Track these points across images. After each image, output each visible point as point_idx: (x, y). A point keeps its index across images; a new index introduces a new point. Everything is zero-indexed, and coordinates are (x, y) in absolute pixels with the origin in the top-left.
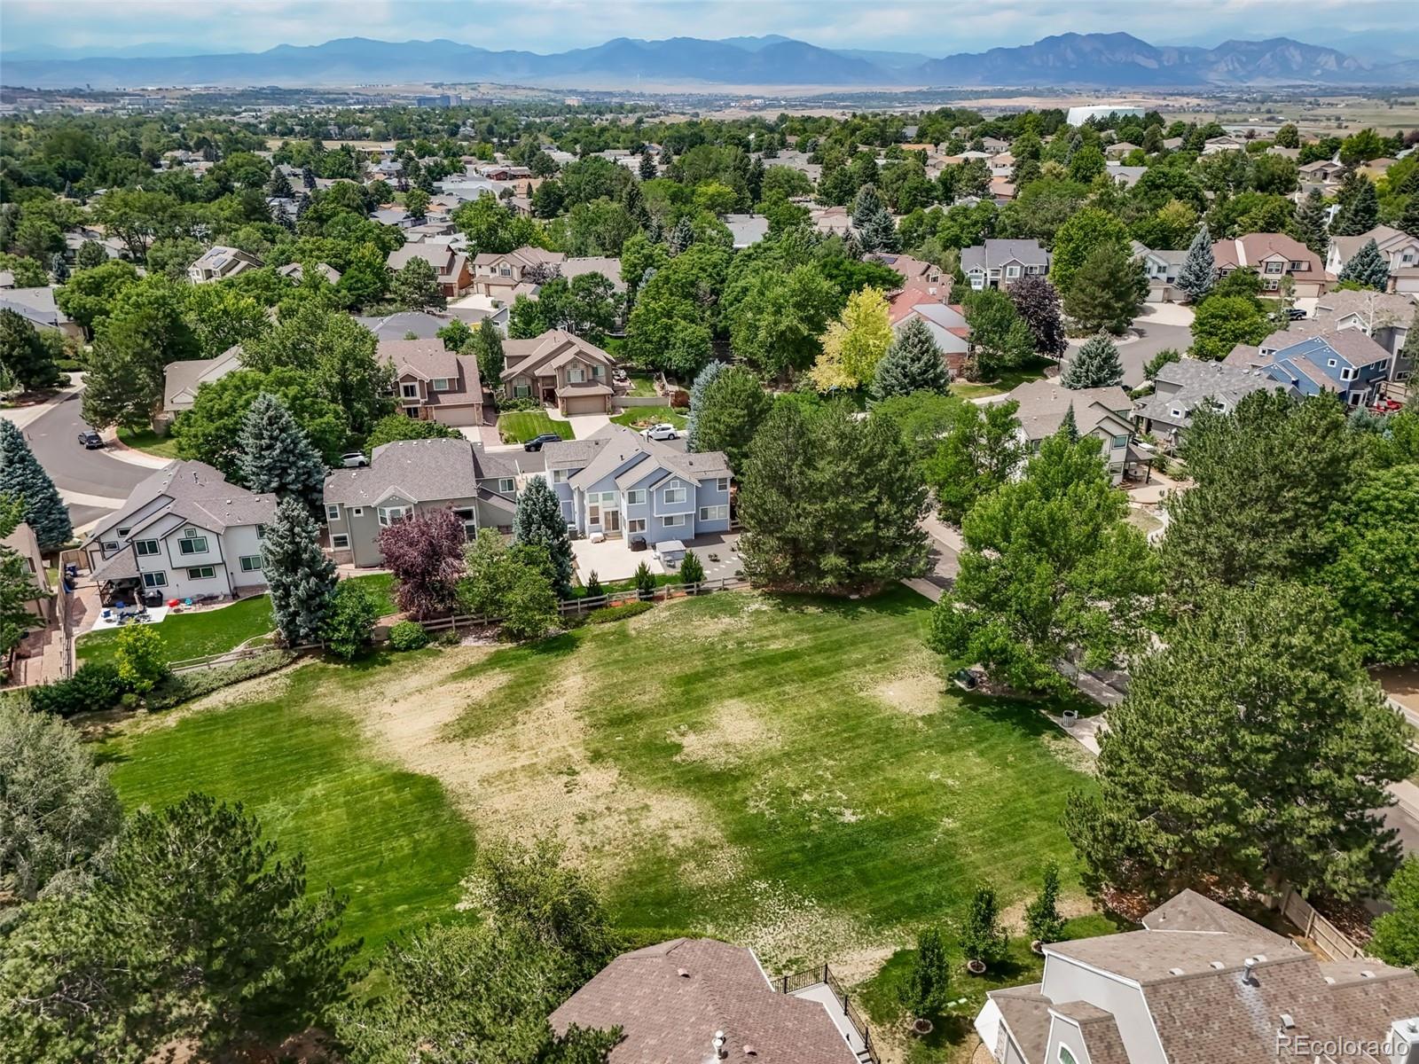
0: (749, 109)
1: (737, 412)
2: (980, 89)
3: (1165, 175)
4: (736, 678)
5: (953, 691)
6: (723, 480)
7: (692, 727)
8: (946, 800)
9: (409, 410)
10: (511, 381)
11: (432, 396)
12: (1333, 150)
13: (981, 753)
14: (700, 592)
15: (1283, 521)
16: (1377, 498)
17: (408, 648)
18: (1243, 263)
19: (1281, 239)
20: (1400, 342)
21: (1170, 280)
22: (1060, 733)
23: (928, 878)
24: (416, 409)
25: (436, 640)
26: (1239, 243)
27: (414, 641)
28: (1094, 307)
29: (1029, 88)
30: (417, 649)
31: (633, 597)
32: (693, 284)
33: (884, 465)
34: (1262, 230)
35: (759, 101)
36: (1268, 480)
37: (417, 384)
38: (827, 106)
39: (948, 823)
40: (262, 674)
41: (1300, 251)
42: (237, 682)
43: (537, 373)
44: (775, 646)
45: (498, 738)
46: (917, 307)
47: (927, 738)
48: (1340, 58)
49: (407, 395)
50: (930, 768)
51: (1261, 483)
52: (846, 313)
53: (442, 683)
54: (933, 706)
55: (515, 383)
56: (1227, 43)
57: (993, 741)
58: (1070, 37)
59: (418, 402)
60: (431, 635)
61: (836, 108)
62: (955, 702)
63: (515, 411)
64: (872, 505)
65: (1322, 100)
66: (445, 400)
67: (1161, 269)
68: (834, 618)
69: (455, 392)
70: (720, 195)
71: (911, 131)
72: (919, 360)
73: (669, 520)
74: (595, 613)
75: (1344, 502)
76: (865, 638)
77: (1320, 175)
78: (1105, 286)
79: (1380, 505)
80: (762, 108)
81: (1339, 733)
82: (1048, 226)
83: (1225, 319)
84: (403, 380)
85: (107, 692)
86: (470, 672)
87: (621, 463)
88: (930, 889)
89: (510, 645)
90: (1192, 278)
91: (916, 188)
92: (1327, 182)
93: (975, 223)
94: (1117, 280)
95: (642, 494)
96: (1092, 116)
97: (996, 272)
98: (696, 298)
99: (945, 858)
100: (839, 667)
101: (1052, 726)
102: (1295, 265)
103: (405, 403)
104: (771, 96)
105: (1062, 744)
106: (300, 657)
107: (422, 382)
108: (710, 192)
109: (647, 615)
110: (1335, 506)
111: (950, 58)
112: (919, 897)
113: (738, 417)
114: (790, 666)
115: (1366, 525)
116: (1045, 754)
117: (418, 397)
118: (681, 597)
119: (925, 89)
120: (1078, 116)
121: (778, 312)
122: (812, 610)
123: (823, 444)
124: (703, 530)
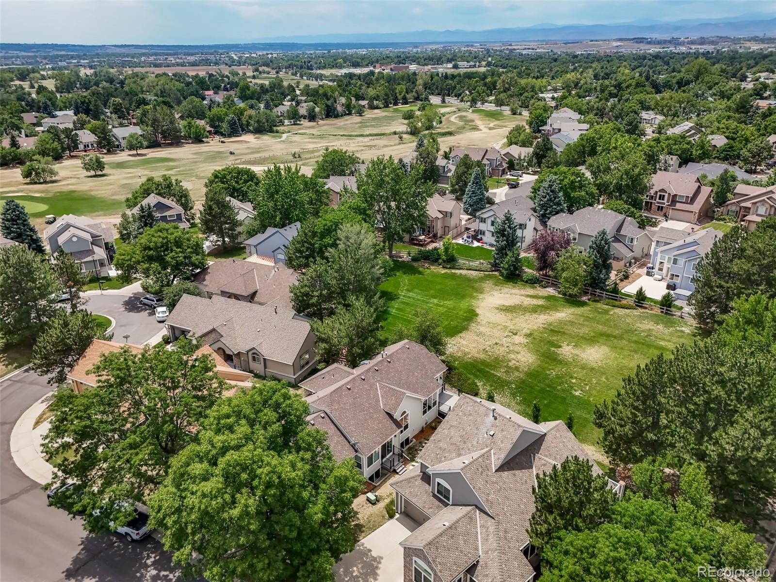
7: (576, 344)
9: (659, 207)
11: (673, 202)
24: (662, 207)
25: (540, 283)
27: (530, 280)
37: (666, 195)
40: (478, 270)
42: (470, 270)
43: (744, 204)
45: (510, 316)
49: (660, 199)
53: (521, 295)
59: (664, 204)
63: (722, 222)
66: (679, 206)
69: (687, 203)
74: (607, 301)
84: (660, 191)
85: (436, 256)
95: (681, 262)
103: (658, 203)
106: (495, 271)
117: (665, 201)
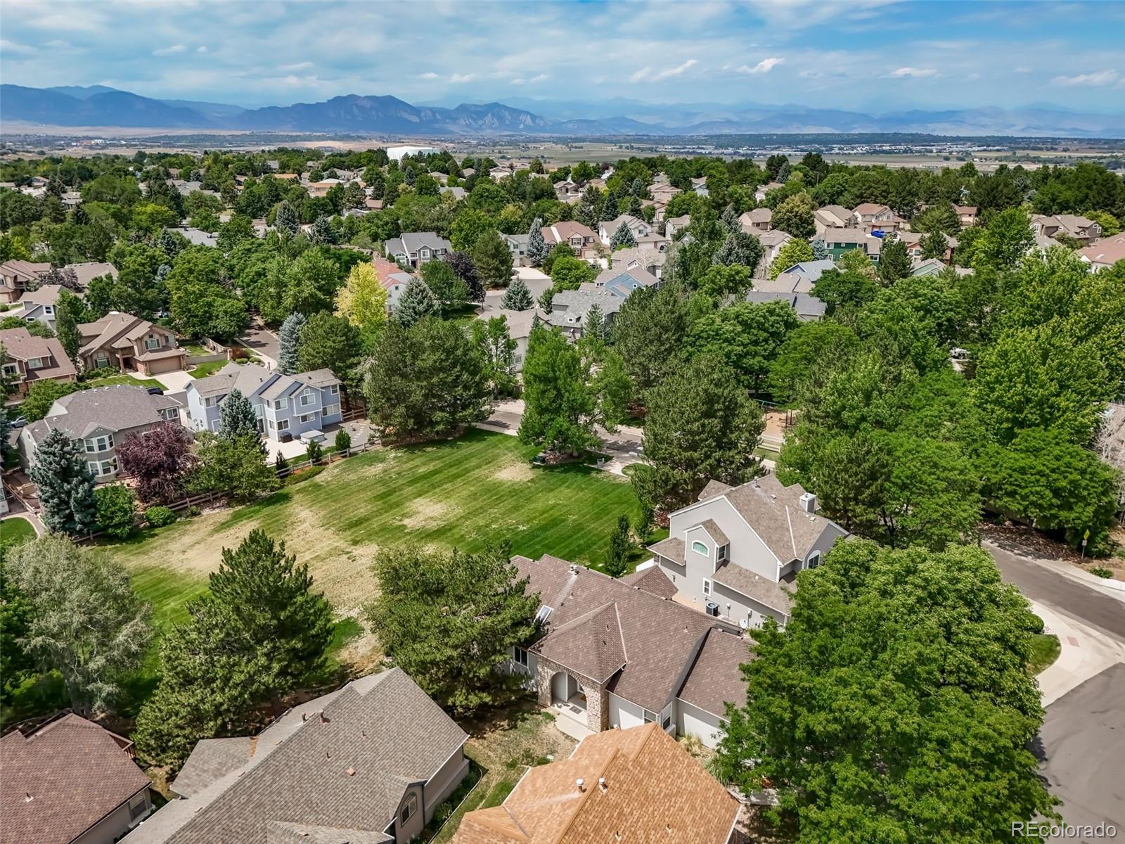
0: (91, 147)
1: (339, 339)
2: (294, 134)
3: (488, 190)
4: (408, 490)
5: (535, 467)
6: (334, 386)
7: (403, 515)
8: (564, 510)
10: (91, 356)
11: (31, 373)
12: (567, 174)
13: (568, 487)
14: (351, 455)
15: (666, 350)
16: (702, 332)
17: (165, 524)
18: (559, 239)
19: (573, 224)
20: (659, 273)
21: (522, 253)
22: (599, 471)
23: (578, 539)
25: (181, 516)
26: (553, 228)
27: (168, 518)
28: (490, 270)
29: (331, 134)
30: (171, 523)
31: (309, 465)
32: (213, 272)
33: (459, 352)
34: (561, 220)
35: (99, 141)
36: (655, 331)
37: (16, 365)
38: (165, 145)
39: (572, 518)
41: (587, 231)
43: (116, 345)
44: (422, 470)
46: (390, 275)
47: (537, 489)
48: (533, 118)
49: (8, 374)
50: (548, 500)
51: (653, 332)
52: (351, 280)
53: (211, 535)
54: (531, 475)
55: (95, 357)
56: (461, 105)
57: (570, 481)
58: (352, 97)
59: (18, 379)
60: (178, 513)
61: (174, 147)
62: (540, 471)
63: (100, 379)
64: (458, 377)
65: (530, 145)
66: (41, 375)
67: (516, 247)
68: (446, 450)
69: (49, 368)
70: (158, 213)
71: (274, 165)
72: (422, 303)
73: (304, 418)
74: (287, 479)
75: (688, 336)
76: (472, 455)
77: (564, 190)
78: (494, 256)
79: (704, 335)
80: (103, 148)
81: (737, 415)
82: (436, 223)
83: (570, 269)
86: (225, 526)
87: (262, 384)
88: (582, 542)
89: (240, 508)
90: (535, 251)
91: (315, 204)
92: (569, 194)
93: (387, 223)
94: (500, 252)
95: (284, 403)
96: (406, 154)
97: (414, 255)
98: (218, 282)
99: (580, 530)
100: (467, 471)
101: (594, 469)
102: (586, 239)
104: (109, 137)
105: (602, 475)
107: (20, 362)
108: (149, 212)
109: (324, 473)
110: (685, 339)
111: (262, 109)
112: (578, 546)
113: (340, 342)
114: (438, 477)
115: (700, 346)
116: (598, 480)
117: (18, 375)
118: (339, 461)
119: (248, 133)
120: (396, 153)
121: (298, 284)
122: (429, 449)
123: (422, 343)
124: (327, 422)
